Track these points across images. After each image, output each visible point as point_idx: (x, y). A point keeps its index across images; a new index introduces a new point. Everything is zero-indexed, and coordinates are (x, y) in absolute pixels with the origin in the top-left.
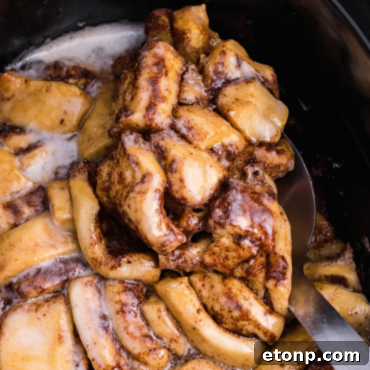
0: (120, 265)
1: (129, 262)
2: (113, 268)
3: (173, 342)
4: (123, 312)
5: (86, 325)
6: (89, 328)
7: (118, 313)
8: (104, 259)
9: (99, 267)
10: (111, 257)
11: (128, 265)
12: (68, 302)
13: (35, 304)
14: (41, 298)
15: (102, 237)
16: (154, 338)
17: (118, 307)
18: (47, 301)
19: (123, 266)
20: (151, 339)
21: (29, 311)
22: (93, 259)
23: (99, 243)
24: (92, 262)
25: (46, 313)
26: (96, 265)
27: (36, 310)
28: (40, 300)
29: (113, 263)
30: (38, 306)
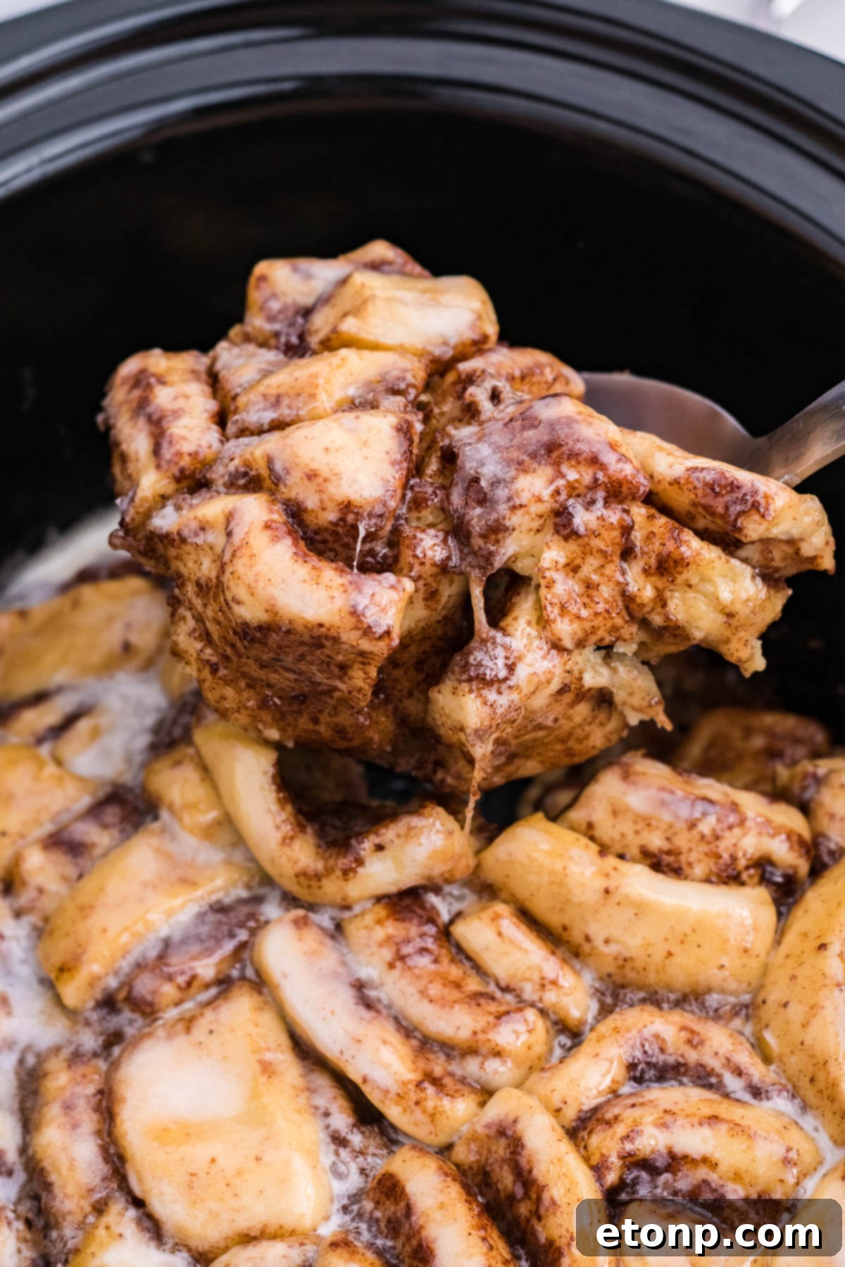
0: (360, 862)
1: (380, 848)
2: (347, 873)
3: (549, 986)
4: (402, 958)
5: (324, 1008)
6: (333, 1013)
7: (391, 966)
8: (320, 866)
9: (320, 887)
10: (335, 851)
11: (380, 854)
12: (260, 984)
13: (181, 1019)
14: (189, 1005)
15: (304, 822)
16: (498, 994)
17: (388, 954)
18: (209, 1003)
19: (367, 863)
20: (493, 998)
21: (170, 1036)
22: (297, 875)
23: (300, 835)
24: (299, 883)
25: (213, 1027)
26: (309, 887)
27: (188, 1030)
28: (189, 1010)
29: (344, 862)
30: (188, 1023)
